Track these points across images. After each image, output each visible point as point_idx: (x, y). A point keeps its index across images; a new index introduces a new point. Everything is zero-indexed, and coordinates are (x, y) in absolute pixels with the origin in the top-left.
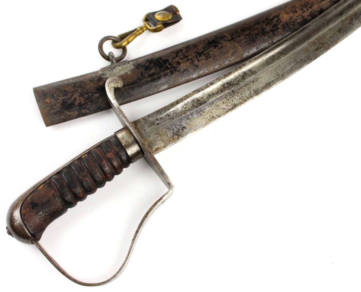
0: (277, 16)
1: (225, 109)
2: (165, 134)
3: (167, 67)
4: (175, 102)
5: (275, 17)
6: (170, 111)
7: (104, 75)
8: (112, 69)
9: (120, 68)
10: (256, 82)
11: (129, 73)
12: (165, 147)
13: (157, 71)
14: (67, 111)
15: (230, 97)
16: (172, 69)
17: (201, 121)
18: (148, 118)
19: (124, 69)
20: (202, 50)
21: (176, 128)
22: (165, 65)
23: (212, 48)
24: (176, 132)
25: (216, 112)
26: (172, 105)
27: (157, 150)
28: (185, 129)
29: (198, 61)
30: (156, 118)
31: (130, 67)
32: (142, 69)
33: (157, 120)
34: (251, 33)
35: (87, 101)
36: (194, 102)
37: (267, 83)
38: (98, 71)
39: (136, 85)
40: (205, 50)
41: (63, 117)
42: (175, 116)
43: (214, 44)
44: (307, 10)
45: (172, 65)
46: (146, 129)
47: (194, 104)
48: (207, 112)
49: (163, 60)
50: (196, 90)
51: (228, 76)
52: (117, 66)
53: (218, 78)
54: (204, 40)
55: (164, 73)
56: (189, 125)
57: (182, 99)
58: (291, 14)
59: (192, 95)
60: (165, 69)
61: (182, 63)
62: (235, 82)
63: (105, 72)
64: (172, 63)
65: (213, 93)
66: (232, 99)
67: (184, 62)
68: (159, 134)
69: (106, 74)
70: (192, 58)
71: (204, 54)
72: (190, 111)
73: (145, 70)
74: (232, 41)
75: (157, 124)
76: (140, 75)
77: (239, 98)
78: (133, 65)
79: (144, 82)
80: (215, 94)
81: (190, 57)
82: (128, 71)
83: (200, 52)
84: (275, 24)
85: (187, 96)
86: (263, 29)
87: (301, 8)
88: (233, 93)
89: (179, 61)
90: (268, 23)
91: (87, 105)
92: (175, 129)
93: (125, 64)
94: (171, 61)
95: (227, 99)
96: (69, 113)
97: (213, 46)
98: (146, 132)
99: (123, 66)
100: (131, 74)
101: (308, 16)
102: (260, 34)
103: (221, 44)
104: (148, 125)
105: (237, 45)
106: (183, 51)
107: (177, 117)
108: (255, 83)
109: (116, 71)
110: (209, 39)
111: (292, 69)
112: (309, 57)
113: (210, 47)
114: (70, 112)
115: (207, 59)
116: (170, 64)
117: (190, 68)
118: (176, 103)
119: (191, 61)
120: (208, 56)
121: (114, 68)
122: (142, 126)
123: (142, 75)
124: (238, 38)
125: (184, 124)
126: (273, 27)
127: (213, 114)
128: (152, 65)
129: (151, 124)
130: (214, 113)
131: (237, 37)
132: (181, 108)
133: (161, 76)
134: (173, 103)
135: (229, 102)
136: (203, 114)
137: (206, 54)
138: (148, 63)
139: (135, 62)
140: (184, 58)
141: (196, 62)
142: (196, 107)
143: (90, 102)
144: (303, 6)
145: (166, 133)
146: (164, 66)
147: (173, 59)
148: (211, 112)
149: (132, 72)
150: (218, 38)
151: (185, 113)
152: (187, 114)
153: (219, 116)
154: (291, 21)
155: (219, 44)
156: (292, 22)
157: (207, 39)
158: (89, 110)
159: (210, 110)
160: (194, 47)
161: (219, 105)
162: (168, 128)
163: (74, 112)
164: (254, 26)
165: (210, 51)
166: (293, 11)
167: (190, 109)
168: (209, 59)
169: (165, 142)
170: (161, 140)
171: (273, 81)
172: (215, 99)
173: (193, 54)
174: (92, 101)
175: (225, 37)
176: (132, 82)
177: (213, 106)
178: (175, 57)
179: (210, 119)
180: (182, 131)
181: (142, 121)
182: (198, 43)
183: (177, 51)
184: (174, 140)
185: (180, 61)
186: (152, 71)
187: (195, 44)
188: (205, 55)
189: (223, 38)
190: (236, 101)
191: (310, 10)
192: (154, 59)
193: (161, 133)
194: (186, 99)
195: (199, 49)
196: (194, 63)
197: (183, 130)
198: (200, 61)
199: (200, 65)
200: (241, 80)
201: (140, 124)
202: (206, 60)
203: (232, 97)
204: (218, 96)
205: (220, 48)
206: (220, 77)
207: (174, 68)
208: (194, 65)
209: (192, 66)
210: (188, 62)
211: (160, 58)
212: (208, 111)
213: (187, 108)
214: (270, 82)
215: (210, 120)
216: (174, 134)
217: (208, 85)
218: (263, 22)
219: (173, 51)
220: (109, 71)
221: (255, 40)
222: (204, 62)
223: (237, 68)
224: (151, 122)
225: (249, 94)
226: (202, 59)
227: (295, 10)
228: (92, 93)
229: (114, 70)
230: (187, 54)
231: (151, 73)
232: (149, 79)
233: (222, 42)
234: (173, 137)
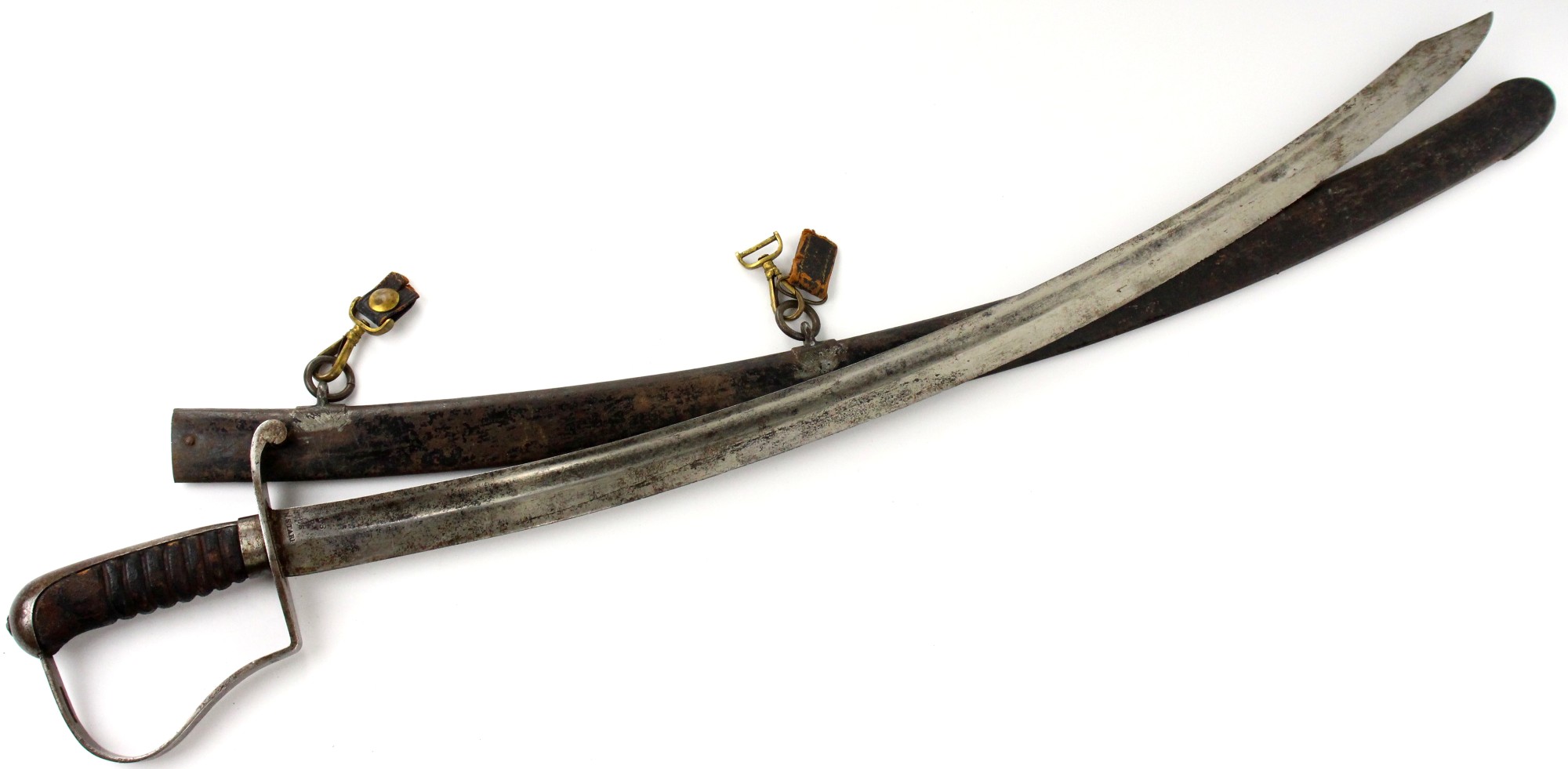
0: (629, 397)
1: (438, 538)
3: (407, 436)
5: (626, 399)
7: (297, 421)
8: (314, 414)
9: (328, 417)
11: (340, 430)
12: (313, 570)
13: (387, 440)
15: (455, 520)
16: (415, 444)
18: (304, 512)
19: (333, 420)
20: (477, 424)
21: (343, 544)
22: (404, 432)
23: (497, 424)
24: (342, 551)
25: (420, 539)
26: (353, 503)
27: (298, 570)
28: (358, 551)
29: (465, 441)
30: (316, 517)
31: (346, 418)
32: (363, 430)
33: (317, 520)
34: (573, 416)
36: (390, 510)
37: (528, 516)
38: (291, 410)
39: (344, 454)
40: (483, 425)
42: (349, 523)
43: (502, 419)
45: (417, 436)
46: (292, 529)
47: (390, 513)
48: (405, 533)
49: (403, 422)
50: (402, 491)
51: (466, 483)
52: (324, 411)
53: (448, 482)
54: (487, 407)
56: (366, 546)
57: (373, 499)
58: (656, 401)
59: (392, 496)
60: (402, 439)
61: (436, 437)
62: (473, 497)
63: (302, 416)
64: (417, 433)
65: (428, 505)
66: (456, 526)
67: (438, 435)
68: (311, 545)
69: (300, 421)
70: (455, 432)
71: (478, 432)
72: (378, 522)
73: (369, 433)
74: (534, 422)
75: (314, 527)
76: (357, 439)
77: (468, 528)
78: (352, 417)
80: (432, 507)
82: (339, 425)
83: (471, 426)
84: (619, 412)
85: (382, 496)
86: (597, 415)
88: (461, 518)
89: (430, 433)
90: (609, 406)
92: (342, 546)
93: (338, 412)
94: (418, 428)
95: (448, 523)
97: (500, 423)
98: (291, 534)
99: (333, 415)
100: (343, 431)
101: (684, 411)
102: (588, 422)
103: (514, 421)
104: (299, 524)
106: (444, 416)
108: (507, 511)
109: (320, 419)
110: (496, 406)
111: (581, 507)
112: (620, 494)
113: (493, 423)
116: (414, 433)
119: (451, 438)
121: (318, 414)
122: (288, 521)
123: (360, 440)
125: (359, 543)
126: (616, 415)
127: (414, 540)
128: (383, 426)
129: (305, 524)
134: (355, 500)
135: (449, 529)
136: (397, 536)
137: (482, 432)
138: (377, 422)
139: (356, 412)
140: (441, 429)
142: (391, 519)
144: (683, 390)
145: (323, 547)
146: (404, 435)
147: (422, 426)
148: (413, 538)
149: (344, 428)
150: (513, 409)
151: (368, 525)
152: (371, 526)
153: (422, 548)
154: (652, 413)
155: (510, 422)
156: (652, 415)
157: (493, 406)
159: (411, 534)
160: (465, 413)
161: (430, 530)
162: (330, 540)
164: (582, 405)
165: (490, 429)
166: (660, 396)
169: (317, 563)
171: (539, 517)
172: (427, 515)
173: (459, 425)
175: (526, 410)
178: (427, 423)
180: (350, 553)
181: (291, 513)
182: (475, 409)
183: (434, 413)
184: (333, 563)
185: (433, 433)
186: (381, 438)
187: (469, 410)
188: (480, 434)
189: (521, 413)
190: (463, 532)
191: (693, 402)
192: (392, 415)
193: (315, 545)
195: (472, 419)
196: (455, 443)
197: (353, 551)
198: (467, 442)
199: (465, 449)
200: (484, 497)
201: (286, 517)
202: (478, 442)
203: (456, 523)
204: (434, 514)
205: (509, 429)
207: (419, 442)
210: (446, 439)
211: (401, 418)
212: (407, 534)
214: (533, 517)
215: (405, 550)
216: (337, 553)
218: (602, 401)
219: (427, 412)
220: (308, 417)
223: (486, 474)
224: (307, 522)
225: (489, 527)
226: (472, 440)
227: (667, 393)
229: (316, 418)
230: (448, 424)
231: (376, 440)
232: (370, 450)
233: (516, 418)
234: (332, 557)
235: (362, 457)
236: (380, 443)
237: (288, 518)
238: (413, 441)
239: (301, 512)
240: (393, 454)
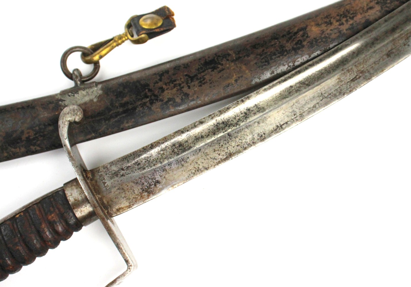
0: (304, 29)
1: (216, 159)
2: (131, 189)
3: (146, 94)
4: (148, 146)
5: (301, 30)
6: (141, 158)
7: (62, 100)
8: (73, 94)
9: (84, 93)
10: (263, 122)
11: (95, 100)
12: (129, 207)
13: (131, 100)
14: (11, 147)
15: (225, 142)
16: (153, 98)
17: (182, 173)
18: (111, 166)
19: (89, 95)
20: (195, 73)
21: (146, 182)
22: (143, 91)
23: (210, 70)
24: (146, 187)
25: (203, 163)
26: (145, 149)
27: (118, 210)
28: (159, 185)
29: (189, 87)
30: (121, 167)
31: (97, 91)
32: (112, 96)
33: (123, 169)
34: (265, 51)
35: (37, 136)
36: (174, 147)
37: (278, 124)
38: (56, 95)
39: (102, 117)
40: (200, 73)
41: (6, 154)
42: (147, 165)
43: (212, 65)
44: (347, 21)
45: (153, 92)
46: (106, 181)
47: (175, 149)
48: (190, 162)
49: (141, 85)
50: (179, 130)
51: (225, 112)
52: (81, 89)
53: (210, 115)
54: (200, 59)
55: (141, 102)
56: (164, 179)
57: (159, 143)
58: (324, 27)
59: (173, 137)
60: (142, 97)
61: (167, 89)
62: (233, 121)
63: (64, 98)
64: (153, 90)
65: (202, 136)
66: (226, 146)
67: (169, 88)
68: (123, 189)
69: (64, 101)
70: (181, 83)
71: (197, 79)
72: (168, 159)
73: (117, 98)
74: (237, 62)
75: (121, 175)
76: (109, 104)
77: (237, 144)
78: (102, 89)
79: (113, 113)
80: (205, 137)
81: (177, 82)
82: (94, 97)
83: (191, 76)
84: (299, 40)
85: (166, 139)
86: (282, 47)
87: (338, 18)
88: (229, 138)
89: (162, 87)
90: (290, 38)
91: (38, 141)
92: (146, 184)
93: (91, 87)
94: (152, 86)
95: (221, 145)
96: (13, 150)
97: (211, 68)
98: (106, 185)
99: (88, 90)
100: (98, 101)
101: (346, 30)
102: (277, 53)
103: (222, 65)
104: (110, 176)
105: (244, 67)
106: (170, 73)
107: (149, 167)
108: (262, 124)
109: (79, 96)
110: (207, 57)
111: (315, 107)
112: (341, 90)
113: (207, 69)
114: (15, 148)
115: (201, 86)
116: (150, 90)
117: (177, 96)
118: (150, 147)
119: (178, 87)
120: (203, 82)
121: (77, 92)
122: (101, 176)
123: (112, 104)
124: (246, 58)
125: (158, 178)
126: (296, 44)
127: (199, 165)
128: (126, 90)
129: (113, 174)
130: (201, 164)
131: (244, 57)
132: (156, 154)
133: (137, 106)
134: (146, 146)
135: (223, 149)
136: (186, 165)
137: (200, 78)
138: (121, 89)
139: (104, 84)
140: (170, 82)
141: (185, 89)
142: (177, 154)
143: (41, 136)
144: (341, 15)
145: (133, 188)
146: (143, 94)
147: (155, 83)
148: (197, 163)
149: (98, 98)
150: (219, 56)
151: (161, 163)
152: (163, 164)
153: (207, 169)
154: (323, 36)
155: (219, 66)
156: (324, 38)
157: (204, 57)
158: (40, 147)
159: (195, 160)
160: (185, 67)
161: (209, 153)
162: (136, 182)
163: (20, 149)
164: (270, 42)
165: (206, 75)
166: (326, 22)
167: (168, 156)
168: (203, 86)
169: (130, 201)
170: (125, 197)
171: (286, 123)
172: (203, 144)
173: (182, 77)
174: (44, 136)
175: (229, 55)
176: (98, 113)
177: (200, 154)
178: (158, 81)
179: (194, 171)
180: (154, 187)
181: (101, 169)
182: (191, 62)
183: (162, 73)
184: (143, 198)
185: (164, 86)
186: (125, 100)
187: (187, 64)
188: (199, 80)
189: (226, 57)
190: (232, 148)
191: (351, 22)
192: (130, 83)
193: (125, 189)
194: (164, 143)
195: (191, 71)
196: (183, 91)
197: (155, 185)
198: (191, 88)
199: (191, 94)
200: (242, 119)
201: (99, 173)
202: (199, 86)
203: (227, 143)
204: (208, 141)
205: (220, 71)
206: (213, 114)
207: (155, 96)
208: (183, 93)
209: (180, 94)
210: (175, 89)
212: (192, 161)
213: (165, 155)
214: (282, 124)
215: (194, 174)
216: (143, 190)
217: (196, 124)
218: (283, 36)
219: (157, 73)
220: (69, 96)
221: (270, 62)
222: (196, 89)
223: (238, 102)
224: (114, 172)
225: (251, 139)
226: (194, 86)
227: (330, 21)
228: (44, 125)
229: (76, 95)
230: (174, 78)
231: (123, 102)
232: (121, 110)
233: (223, 62)
234: (141, 194)
235: (116, 116)
236: (127, 103)
237: (100, 174)
238: (151, 96)
239: (109, 166)
240: (138, 109)
